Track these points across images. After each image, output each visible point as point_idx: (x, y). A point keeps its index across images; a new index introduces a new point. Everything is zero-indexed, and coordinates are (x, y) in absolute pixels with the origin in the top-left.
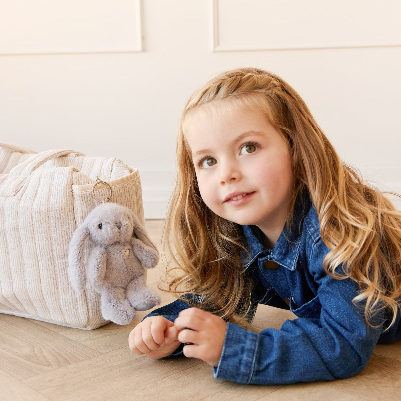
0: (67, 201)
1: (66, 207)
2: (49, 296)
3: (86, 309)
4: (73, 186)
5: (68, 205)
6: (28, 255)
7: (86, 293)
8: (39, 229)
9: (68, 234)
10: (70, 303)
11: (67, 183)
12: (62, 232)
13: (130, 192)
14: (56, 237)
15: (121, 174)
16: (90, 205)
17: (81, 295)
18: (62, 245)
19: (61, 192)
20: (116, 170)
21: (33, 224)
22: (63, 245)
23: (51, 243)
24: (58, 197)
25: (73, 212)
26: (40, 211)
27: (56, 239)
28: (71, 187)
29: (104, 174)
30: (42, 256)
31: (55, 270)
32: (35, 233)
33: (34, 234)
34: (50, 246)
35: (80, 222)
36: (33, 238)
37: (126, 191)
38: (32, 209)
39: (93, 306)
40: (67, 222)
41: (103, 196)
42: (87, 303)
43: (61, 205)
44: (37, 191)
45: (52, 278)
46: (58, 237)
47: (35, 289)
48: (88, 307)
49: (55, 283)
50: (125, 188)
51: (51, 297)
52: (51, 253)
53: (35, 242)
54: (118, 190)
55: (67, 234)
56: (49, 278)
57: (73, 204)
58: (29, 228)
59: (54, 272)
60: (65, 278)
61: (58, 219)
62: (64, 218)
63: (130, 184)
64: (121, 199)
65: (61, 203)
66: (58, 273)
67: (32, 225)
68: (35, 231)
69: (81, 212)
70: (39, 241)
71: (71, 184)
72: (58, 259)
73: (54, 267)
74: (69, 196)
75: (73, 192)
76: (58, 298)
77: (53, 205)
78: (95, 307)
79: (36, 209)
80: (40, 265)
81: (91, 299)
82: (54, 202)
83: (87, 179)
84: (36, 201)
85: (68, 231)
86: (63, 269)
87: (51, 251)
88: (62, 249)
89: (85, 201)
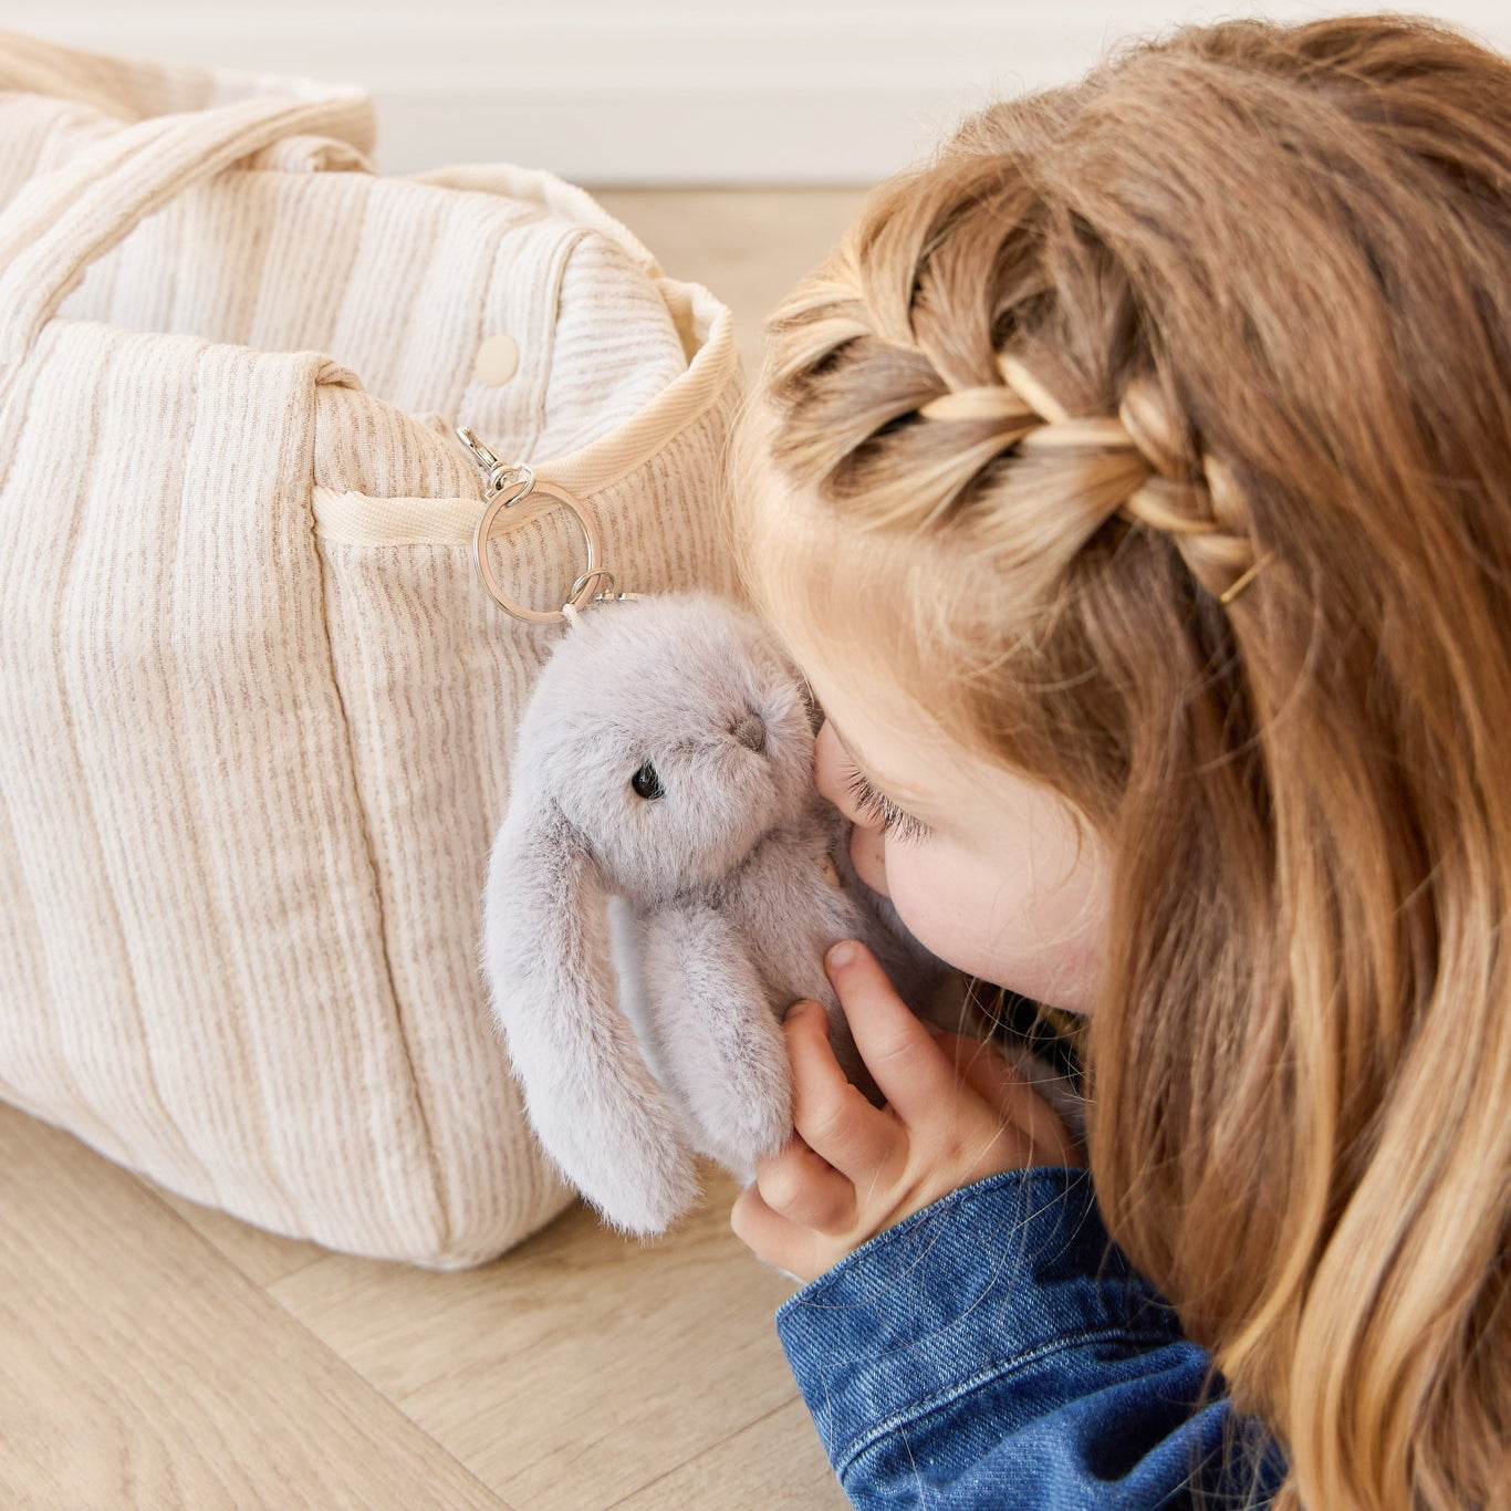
0: (284, 599)
1: (278, 636)
2: (203, 1116)
3: (431, 1195)
4: (318, 493)
5: (291, 619)
6: (55, 886)
7: (426, 1102)
8: (114, 753)
9: (300, 787)
10: (331, 1161)
11: (279, 482)
12: (258, 781)
13: (690, 499)
14: (224, 808)
15: (621, 355)
16: (432, 611)
17: (398, 1122)
18: (265, 851)
19: (238, 538)
20: (584, 324)
21: (69, 723)
22: (273, 851)
23: (194, 838)
24: (224, 570)
25: (325, 655)
26: (109, 650)
27: (226, 819)
28: (304, 506)
29: (504, 331)
30: (141, 905)
31: (226, 985)
32: (86, 771)
33: (80, 777)
34: (189, 856)
35: (373, 714)
36: (80, 802)
37: (662, 498)
38: (56, 634)
39: (470, 1178)
40: (291, 717)
41: (523, 569)
42: (433, 1159)
43: (242, 620)
44: (80, 503)
45: (211, 1024)
46: (238, 807)
47: (109, 1071)
48: (438, 1179)
49: (234, 1051)
50: (660, 482)
51: (212, 1121)
52: (198, 893)
53: (94, 825)
54: (619, 513)
55: (293, 788)
56: (197, 1026)
57: (324, 609)
58: (50, 741)
59: (220, 993)
60: (295, 1029)
61: (230, 703)
62: (272, 701)
63: (690, 446)
64: (632, 562)
65: (242, 612)
66: (250, 1002)
67: (62, 725)
68: (83, 760)
69: (382, 664)
70: (115, 820)
71: (305, 481)
72: (241, 926)
73: (223, 966)
74: (296, 565)
75: (319, 531)
76: (256, 1128)
77: (194, 621)
78: (485, 1176)
79: (86, 635)
80: (136, 949)
81: (455, 1138)
82: (200, 603)
83: (412, 447)
84: (77, 575)
85: (297, 769)
86: (275, 982)
87: (194, 882)
88: (267, 871)
89: (406, 596)
